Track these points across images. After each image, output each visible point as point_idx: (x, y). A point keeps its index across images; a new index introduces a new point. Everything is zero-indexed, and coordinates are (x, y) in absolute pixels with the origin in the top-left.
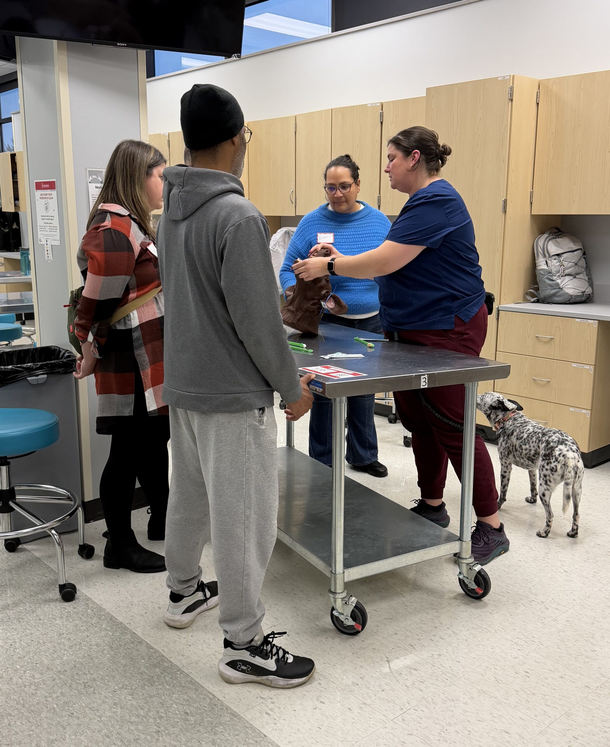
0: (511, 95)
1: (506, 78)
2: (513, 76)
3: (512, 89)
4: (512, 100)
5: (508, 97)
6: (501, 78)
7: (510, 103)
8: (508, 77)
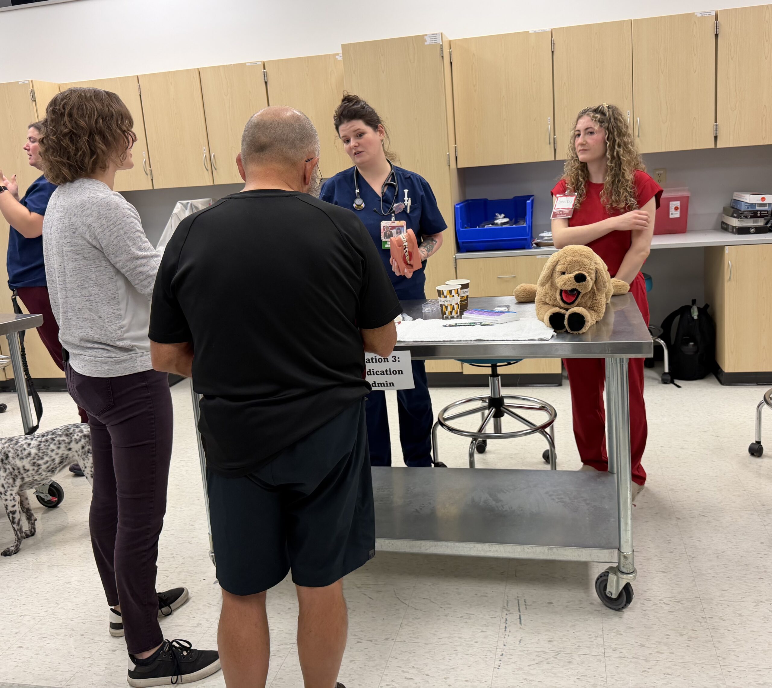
0: (33, 96)
1: (26, 82)
2: (32, 81)
3: (33, 92)
4: (35, 101)
5: (30, 98)
6: (21, 83)
7: (34, 103)
8: (27, 82)
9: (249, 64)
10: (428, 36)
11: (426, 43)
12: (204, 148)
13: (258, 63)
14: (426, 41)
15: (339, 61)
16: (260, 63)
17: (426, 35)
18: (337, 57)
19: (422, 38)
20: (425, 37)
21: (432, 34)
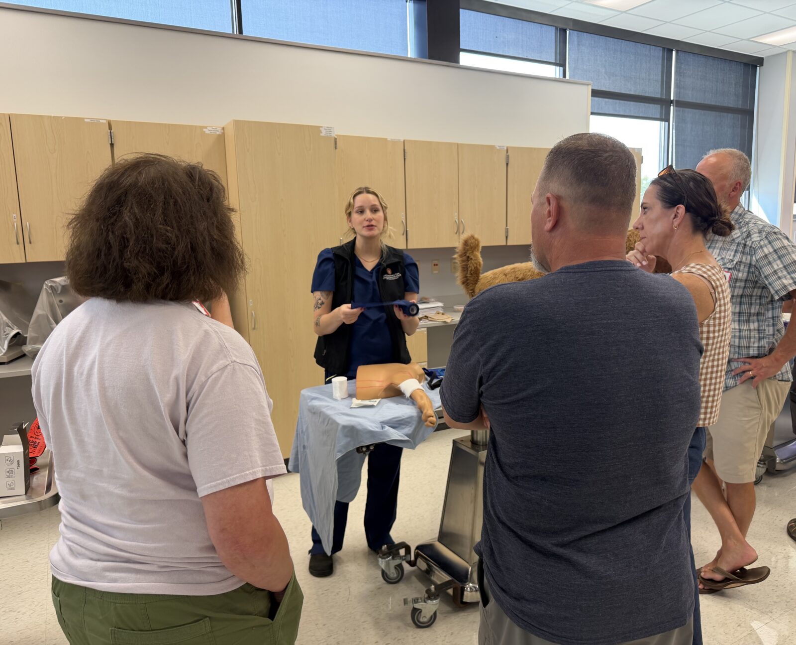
9: (89, 120)
10: (323, 128)
11: (321, 134)
12: (14, 215)
13: (101, 121)
14: (321, 133)
15: (207, 134)
16: (105, 121)
17: (322, 127)
18: (204, 130)
19: (317, 129)
20: (321, 129)
21: (328, 127)
